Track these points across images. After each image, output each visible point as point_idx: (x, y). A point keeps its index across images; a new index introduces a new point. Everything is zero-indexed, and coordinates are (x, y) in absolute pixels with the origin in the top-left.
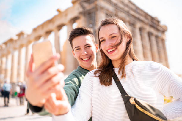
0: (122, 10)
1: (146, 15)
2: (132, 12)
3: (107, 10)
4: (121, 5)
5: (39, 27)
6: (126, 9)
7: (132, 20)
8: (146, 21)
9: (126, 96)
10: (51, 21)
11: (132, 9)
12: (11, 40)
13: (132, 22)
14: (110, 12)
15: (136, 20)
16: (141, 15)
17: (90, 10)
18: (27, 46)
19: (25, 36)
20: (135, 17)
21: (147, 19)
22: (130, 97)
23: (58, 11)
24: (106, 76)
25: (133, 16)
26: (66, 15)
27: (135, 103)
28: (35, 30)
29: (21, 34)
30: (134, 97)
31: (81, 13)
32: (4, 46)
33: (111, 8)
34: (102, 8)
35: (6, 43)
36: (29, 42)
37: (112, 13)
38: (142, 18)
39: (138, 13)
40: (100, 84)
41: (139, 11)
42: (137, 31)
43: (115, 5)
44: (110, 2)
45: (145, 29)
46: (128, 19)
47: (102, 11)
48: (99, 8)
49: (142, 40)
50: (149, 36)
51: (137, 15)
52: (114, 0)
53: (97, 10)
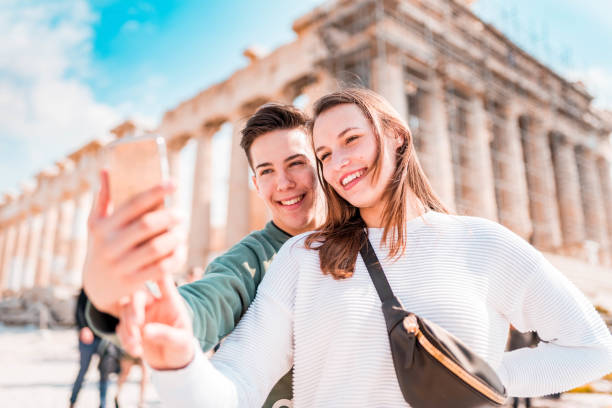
0: (462, 57)
1: (545, 73)
2: (494, 64)
3: (410, 56)
4: (457, 41)
5: (183, 105)
6: (476, 52)
7: (495, 89)
8: (544, 95)
9: (395, 308)
10: (223, 87)
11: (495, 54)
12: (94, 147)
13: (493, 96)
14: (420, 62)
15: (508, 92)
16: (528, 74)
17: (352, 54)
19: (138, 133)
20: (506, 82)
21: (548, 88)
22: (407, 314)
23: (249, 54)
24: (341, 250)
25: (496, 75)
26: (273, 69)
27: (418, 331)
28: (170, 115)
29: (124, 129)
30: (417, 314)
31: (320, 64)
32: (70, 166)
33: (423, 51)
34: (392, 49)
35: (76, 157)
37: (425, 65)
38: (528, 84)
39: (516, 67)
40: (321, 273)
41: (518, 60)
42: (512, 128)
43: (438, 39)
44: (419, 28)
45: (540, 122)
46: (479, 86)
47: (392, 57)
48: (381, 48)
49: (526, 159)
50: (552, 148)
51: (512, 75)
52: (433, 24)
53: (375, 55)
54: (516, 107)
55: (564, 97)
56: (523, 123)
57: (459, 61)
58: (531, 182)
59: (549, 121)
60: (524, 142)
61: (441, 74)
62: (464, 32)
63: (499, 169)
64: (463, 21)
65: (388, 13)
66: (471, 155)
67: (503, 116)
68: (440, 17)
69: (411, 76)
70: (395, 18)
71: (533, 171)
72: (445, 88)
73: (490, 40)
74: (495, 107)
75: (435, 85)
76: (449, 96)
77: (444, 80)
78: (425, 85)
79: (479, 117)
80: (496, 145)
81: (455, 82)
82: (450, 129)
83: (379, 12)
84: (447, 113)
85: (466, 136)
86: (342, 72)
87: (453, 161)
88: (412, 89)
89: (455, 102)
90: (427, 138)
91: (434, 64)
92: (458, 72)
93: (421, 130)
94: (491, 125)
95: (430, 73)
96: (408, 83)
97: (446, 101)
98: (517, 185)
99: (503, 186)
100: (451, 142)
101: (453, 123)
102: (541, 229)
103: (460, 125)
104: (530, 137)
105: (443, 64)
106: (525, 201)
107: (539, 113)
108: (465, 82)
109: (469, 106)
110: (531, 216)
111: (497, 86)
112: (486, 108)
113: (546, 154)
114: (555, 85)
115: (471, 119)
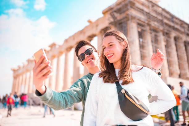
0: (155, 19)
1: (182, 23)
2: (166, 21)
3: (139, 20)
4: (154, 14)
5: (70, 37)
6: (160, 18)
8: (183, 30)
10: (82, 32)
11: (166, 18)
13: (166, 31)
14: (142, 21)
15: (170, 29)
16: (177, 24)
17: (121, 20)
18: (58, 57)
19: (57, 47)
20: (170, 26)
21: (184, 27)
23: (89, 21)
25: (166, 24)
26: (97, 26)
28: (66, 41)
29: (53, 46)
31: (111, 23)
33: (143, 17)
34: (133, 18)
36: (61, 53)
37: (144, 22)
38: (176, 26)
39: (173, 22)
41: (174, 20)
42: (172, 41)
43: (147, 14)
44: (142, 11)
45: (181, 38)
46: (161, 28)
47: (133, 20)
48: (130, 18)
49: (177, 51)
50: (185, 46)
51: (172, 24)
52: (146, 10)
53: (128, 20)
54: (173, 34)
56: (176, 39)
57: (154, 21)
58: (179, 57)
59: (184, 38)
60: (176, 45)
61: (149, 25)
62: (156, 12)
63: (168, 54)
64: (155, 8)
65: (131, 7)
67: (169, 37)
68: (148, 7)
69: (139, 26)
70: (134, 8)
71: (179, 54)
72: (150, 30)
73: (164, 13)
74: (167, 34)
75: (147, 28)
76: (151, 32)
77: (150, 27)
78: (144, 28)
79: (162, 38)
80: (167, 46)
81: (153, 27)
82: (152, 42)
83: (129, 7)
84: (151, 37)
85: (158, 44)
86: (118, 26)
87: (153, 52)
88: (140, 30)
89: (153, 34)
90: (145, 45)
91: (147, 22)
92: (154, 24)
93: (143, 42)
94: (165, 40)
95: (146, 25)
96: (139, 28)
97: (151, 33)
98: (175, 59)
99: (170, 59)
100: (153, 46)
101: (153, 40)
102: (183, 72)
103: (156, 41)
104: (178, 43)
105: (150, 22)
106: (177, 63)
107: (181, 35)
108: (156, 27)
109: (158, 34)
110: (180, 68)
111: (167, 28)
112: (164, 35)
113: (184, 48)
114: (186, 26)
115: (159, 38)
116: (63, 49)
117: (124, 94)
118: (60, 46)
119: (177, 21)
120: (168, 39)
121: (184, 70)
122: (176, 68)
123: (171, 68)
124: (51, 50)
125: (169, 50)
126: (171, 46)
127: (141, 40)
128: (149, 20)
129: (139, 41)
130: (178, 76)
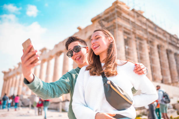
0: (140, 28)
1: (165, 33)
2: (149, 30)
3: (125, 28)
4: (139, 24)
5: (60, 43)
6: (144, 27)
8: (165, 39)
11: (150, 27)
13: (149, 39)
15: (154, 38)
16: (160, 33)
18: (48, 61)
19: (48, 51)
20: (153, 35)
21: (166, 37)
23: (79, 28)
25: (150, 33)
26: (86, 33)
28: (56, 46)
29: (43, 50)
33: (129, 26)
34: (120, 26)
36: (51, 57)
37: (130, 30)
38: (159, 35)
39: (156, 31)
41: (157, 29)
42: (155, 48)
43: (133, 23)
44: (128, 20)
45: (164, 47)
46: (145, 36)
47: (120, 29)
48: (117, 26)
49: (160, 58)
50: (167, 54)
51: (155, 33)
52: (131, 19)
53: (115, 28)
54: (157, 42)
55: (171, 39)
56: (159, 47)
57: (139, 30)
58: (162, 64)
59: (167, 46)
60: (159, 53)
61: (134, 33)
62: (140, 21)
63: (152, 60)
64: (140, 18)
65: (118, 16)
66: (144, 56)
67: (153, 45)
68: (134, 17)
69: (125, 34)
70: (121, 18)
71: (162, 61)
72: (136, 38)
73: (148, 23)
74: (150, 42)
75: (133, 36)
77: (135, 35)
78: (129, 36)
79: (146, 46)
80: (151, 54)
81: (138, 35)
82: (137, 49)
83: (116, 16)
84: (136, 44)
85: (142, 51)
87: (138, 58)
88: (126, 38)
89: (138, 41)
90: (131, 51)
91: (132, 30)
92: (139, 33)
93: (128, 49)
94: (149, 48)
95: (131, 33)
96: (125, 36)
97: (136, 41)
98: (158, 65)
99: (153, 65)
100: (137, 52)
101: (138, 47)
102: (165, 78)
103: (140, 48)
104: (161, 51)
105: (135, 30)
106: (160, 70)
107: (163, 44)
108: (141, 35)
109: (143, 42)
110: (162, 74)
111: (151, 36)
112: (148, 43)
113: (166, 56)
114: (168, 36)
115: (143, 46)
116: (53, 54)
117: (110, 85)
118: (50, 51)
119: (160, 31)
120: (152, 47)
121: (166, 76)
122: (159, 74)
123: (154, 74)
124: (41, 54)
125: (153, 57)
126: (154, 53)
127: (127, 47)
128: (134, 29)
129: (125, 48)
130: (160, 82)
